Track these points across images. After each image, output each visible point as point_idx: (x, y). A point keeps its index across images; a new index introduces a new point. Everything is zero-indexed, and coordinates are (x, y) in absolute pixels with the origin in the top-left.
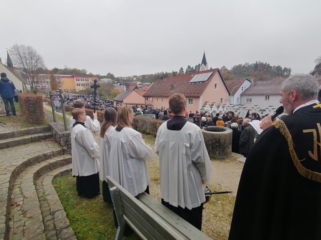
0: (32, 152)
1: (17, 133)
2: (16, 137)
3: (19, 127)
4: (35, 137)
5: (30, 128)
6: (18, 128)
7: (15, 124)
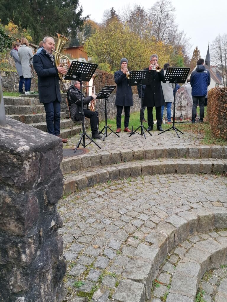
0: (208, 198)
1: (193, 152)
2: (191, 158)
3: (197, 141)
4: (220, 165)
5: (214, 147)
6: (196, 144)
7: (194, 135)
